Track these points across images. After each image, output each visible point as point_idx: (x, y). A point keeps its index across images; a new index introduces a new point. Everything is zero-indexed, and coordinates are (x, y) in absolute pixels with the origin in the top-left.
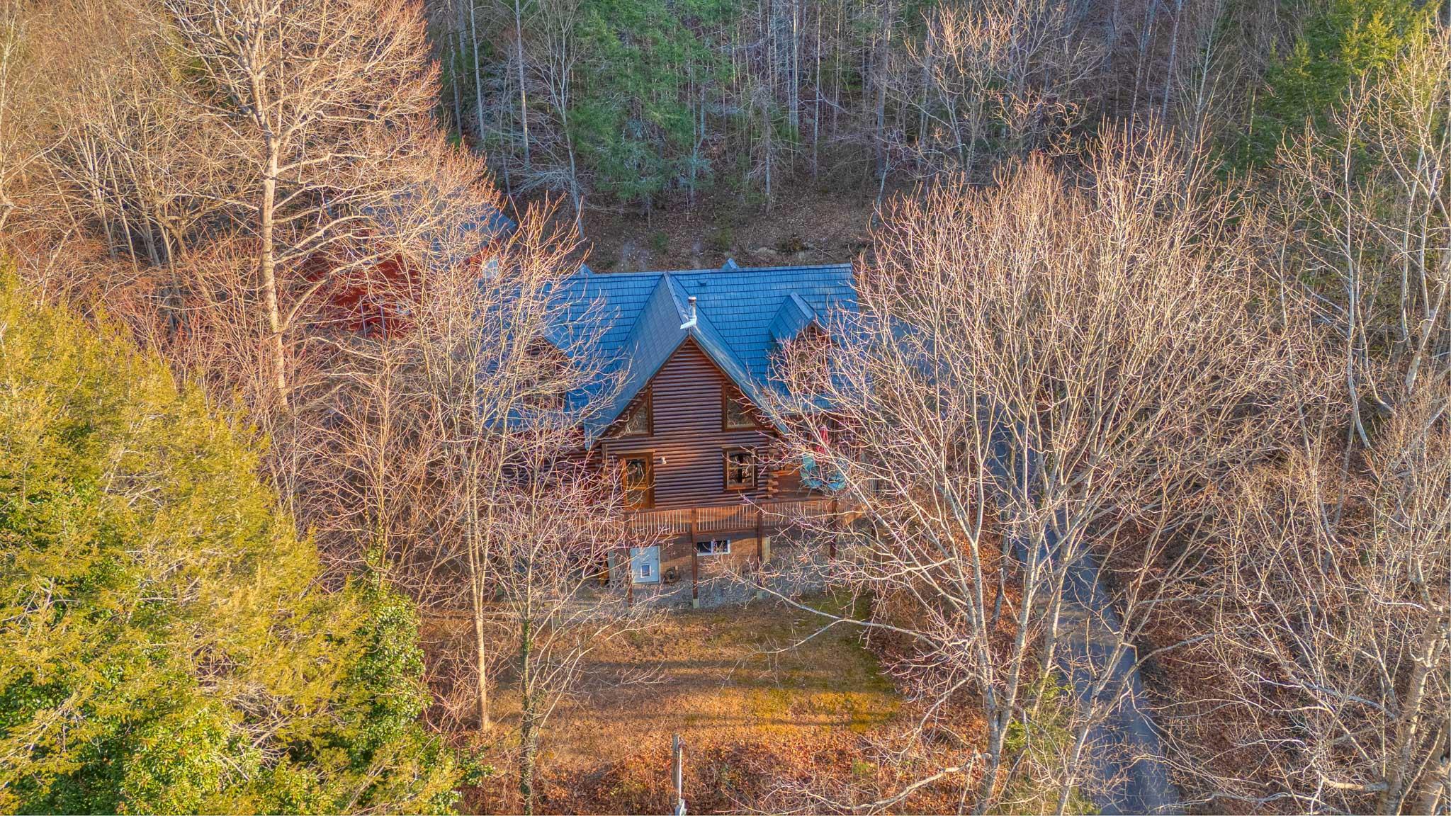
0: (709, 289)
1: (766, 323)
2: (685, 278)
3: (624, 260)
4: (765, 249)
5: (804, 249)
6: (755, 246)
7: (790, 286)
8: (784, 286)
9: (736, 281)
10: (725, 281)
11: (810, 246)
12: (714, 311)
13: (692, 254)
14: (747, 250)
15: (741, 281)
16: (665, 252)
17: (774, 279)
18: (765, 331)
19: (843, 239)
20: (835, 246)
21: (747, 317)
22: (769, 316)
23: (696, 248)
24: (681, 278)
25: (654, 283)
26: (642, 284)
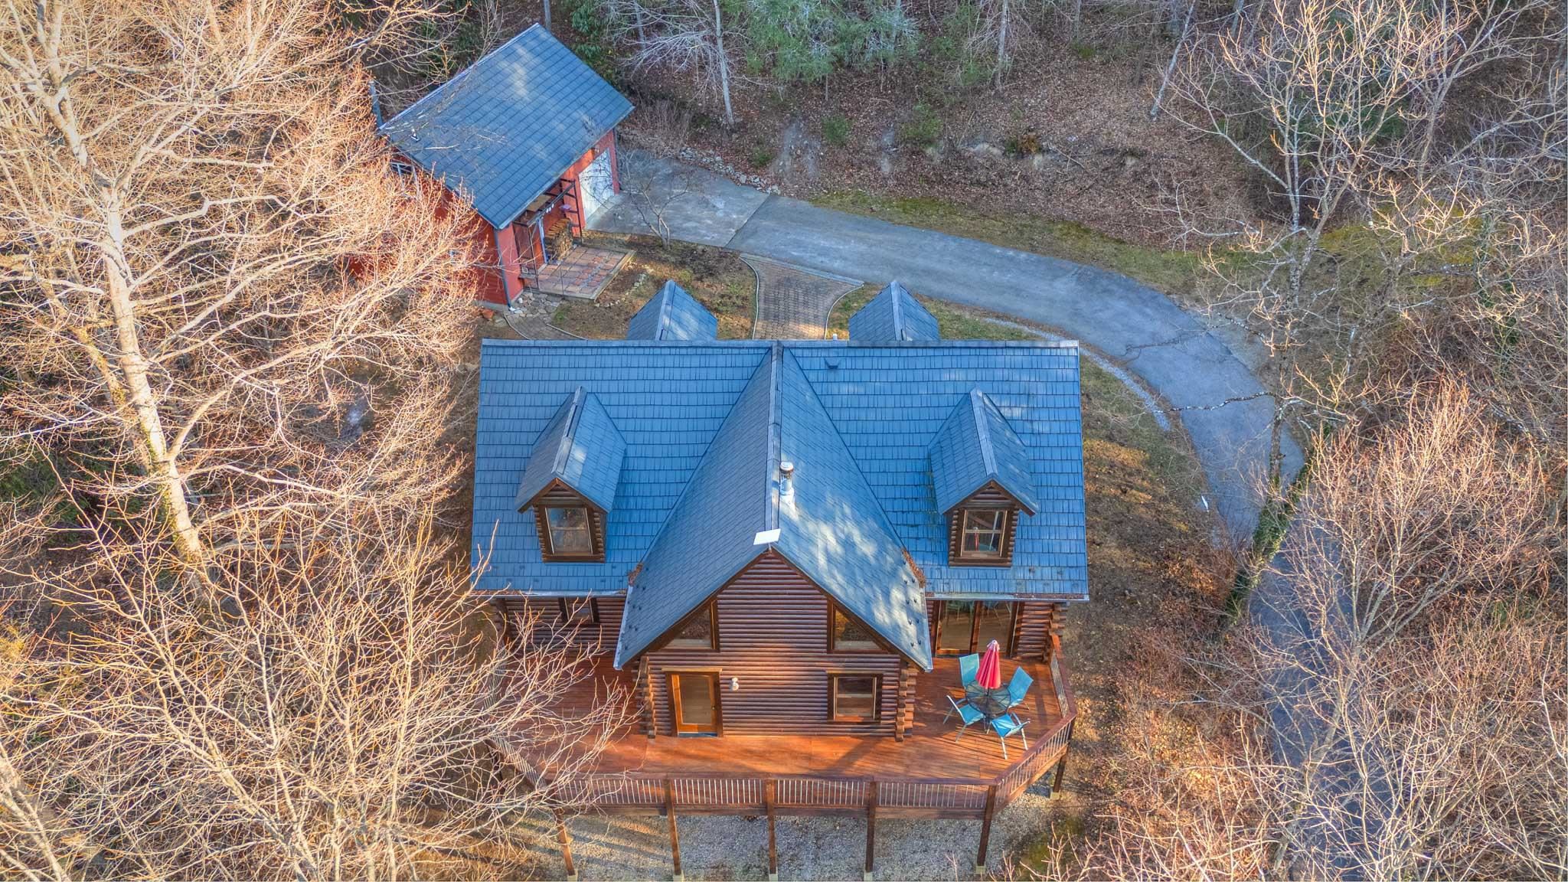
0: (840, 375)
1: (926, 440)
2: (807, 353)
3: (785, 156)
4: (986, 146)
5: (1041, 150)
6: (972, 140)
7: (972, 375)
8: (960, 375)
9: (885, 364)
10: (867, 363)
11: (1053, 147)
12: (845, 414)
13: (880, 149)
14: (960, 147)
15: (894, 364)
16: (843, 145)
17: (947, 362)
18: (922, 453)
19: (1102, 140)
20: (1088, 151)
21: (896, 427)
22: (933, 426)
23: (887, 140)
24: (799, 352)
25: (756, 360)
26: (739, 361)
